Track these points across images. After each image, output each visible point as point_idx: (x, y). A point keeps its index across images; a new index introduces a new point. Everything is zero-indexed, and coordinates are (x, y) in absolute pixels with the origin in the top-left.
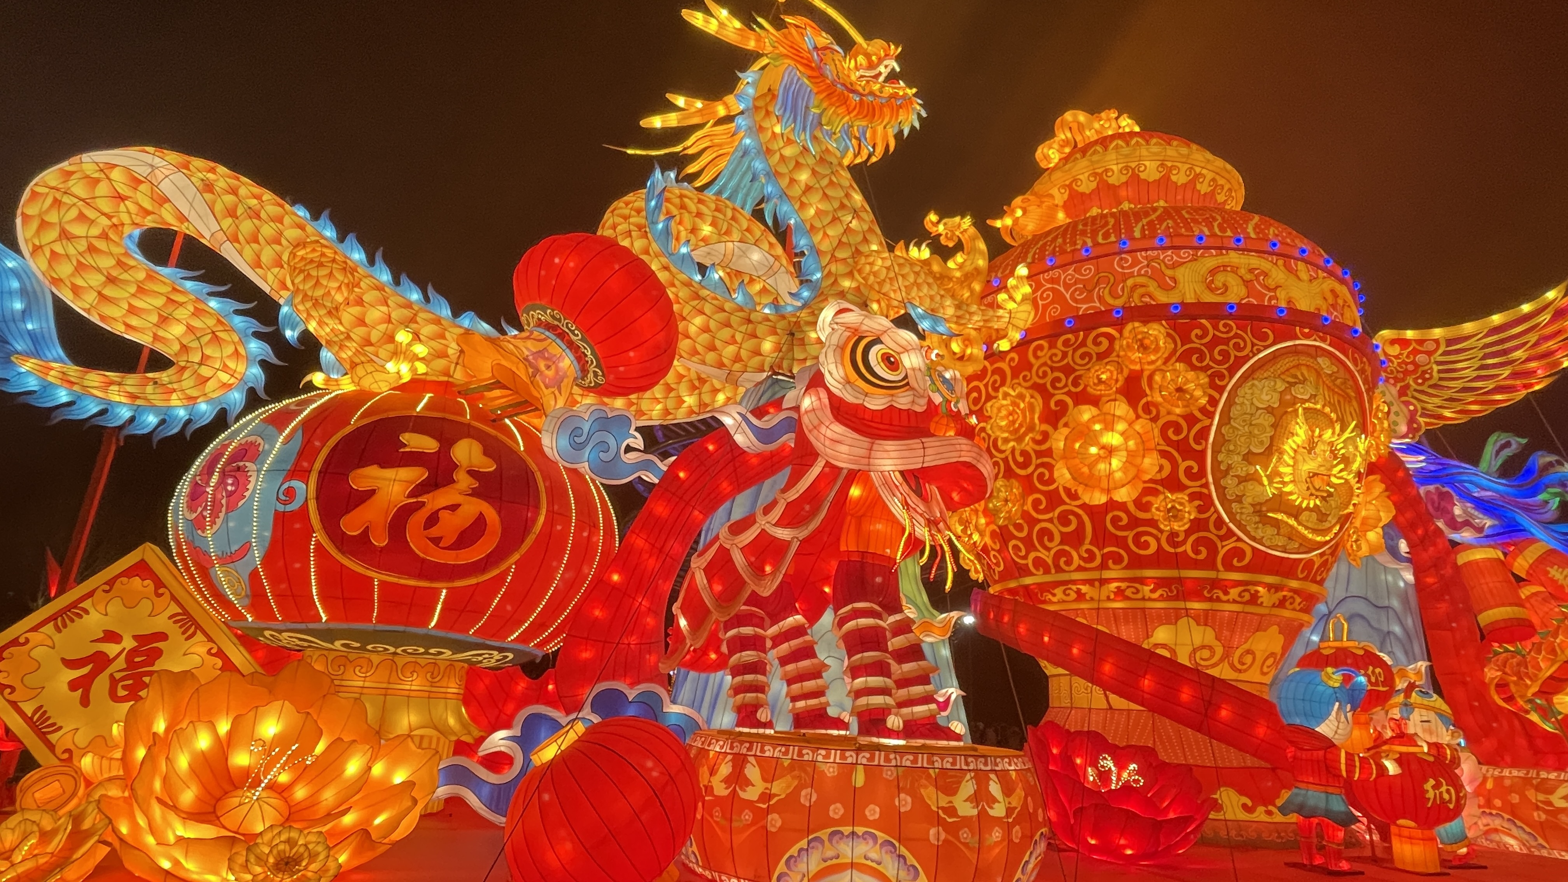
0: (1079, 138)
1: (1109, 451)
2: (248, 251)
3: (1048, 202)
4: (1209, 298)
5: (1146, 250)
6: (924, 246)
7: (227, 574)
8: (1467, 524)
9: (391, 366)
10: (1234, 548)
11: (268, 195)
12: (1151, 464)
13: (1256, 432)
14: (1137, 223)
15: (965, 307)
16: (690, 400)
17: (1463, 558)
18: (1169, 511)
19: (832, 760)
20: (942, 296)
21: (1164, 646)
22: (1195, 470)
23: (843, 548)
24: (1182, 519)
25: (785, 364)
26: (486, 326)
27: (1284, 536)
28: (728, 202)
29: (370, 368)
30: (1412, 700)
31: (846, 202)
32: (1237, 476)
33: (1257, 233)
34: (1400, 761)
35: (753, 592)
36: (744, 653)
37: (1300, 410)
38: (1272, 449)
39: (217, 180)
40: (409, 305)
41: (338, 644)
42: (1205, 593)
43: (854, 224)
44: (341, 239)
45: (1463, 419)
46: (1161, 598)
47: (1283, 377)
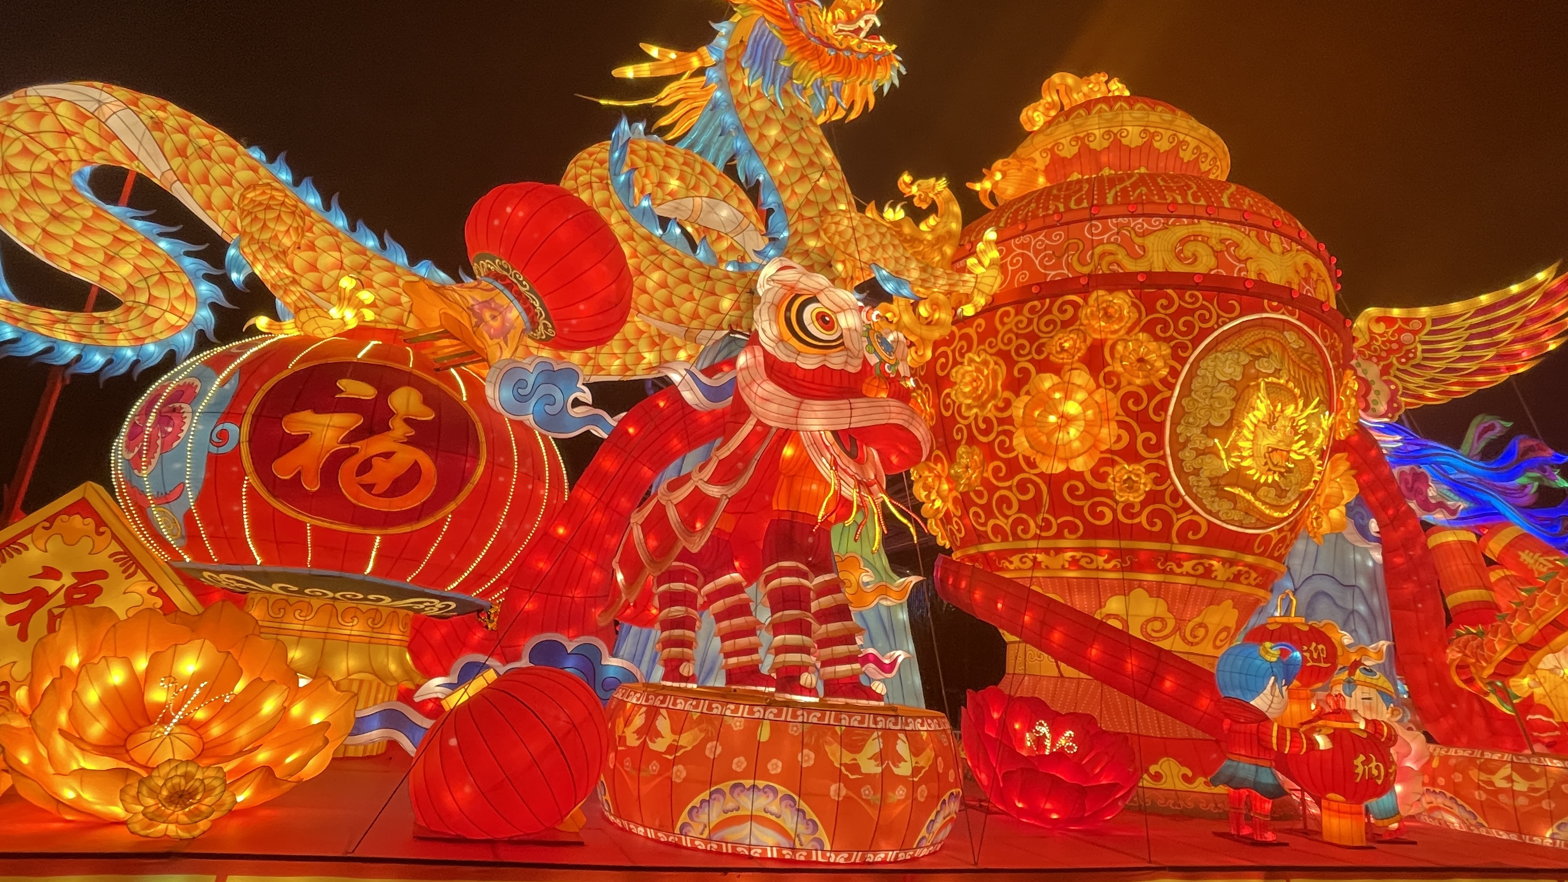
0: (1066, 102)
1: (1067, 420)
2: (198, 192)
3: (1028, 166)
4: (1177, 267)
5: (1117, 217)
6: (898, 208)
7: (163, 514)
8: (1441, 505)
9: (335, 312)
10: (1191, 520)
11: (220, 136)
12: (1108, 434)
13: (1217, 405)
14: (1110, 189)
15: (930, 270)
16: (650, 357)
17: (1434, 541)
18: (1125, 481)
19: (739, 714)
20: (907, 258)
21: (1116, 617)
22: (1153, 442)
23: (775, 507)
24: (1137, 491)
25: (744, 323)
26: (443, 275)
27: (1241, 510)
28: (697, 156)
29: (313, 314)
30: (1355, 678)
31: (816, 160)
32: (1196, 449)
33: (1231, 203)
34: (1333, 737)
35: (684, 548)
36: (673, 609)
37: (1262, 384)
38: (1232, 423)
39: (166, 119)
40: (363, 252)
41: (276, 587)
42: (1159, 565)
43: (822, 182)
44: (297, 183)
45: (1445, 400)
46: (1114, 569)
47: (1247, 350)
